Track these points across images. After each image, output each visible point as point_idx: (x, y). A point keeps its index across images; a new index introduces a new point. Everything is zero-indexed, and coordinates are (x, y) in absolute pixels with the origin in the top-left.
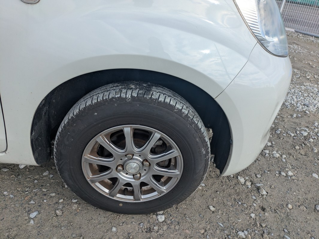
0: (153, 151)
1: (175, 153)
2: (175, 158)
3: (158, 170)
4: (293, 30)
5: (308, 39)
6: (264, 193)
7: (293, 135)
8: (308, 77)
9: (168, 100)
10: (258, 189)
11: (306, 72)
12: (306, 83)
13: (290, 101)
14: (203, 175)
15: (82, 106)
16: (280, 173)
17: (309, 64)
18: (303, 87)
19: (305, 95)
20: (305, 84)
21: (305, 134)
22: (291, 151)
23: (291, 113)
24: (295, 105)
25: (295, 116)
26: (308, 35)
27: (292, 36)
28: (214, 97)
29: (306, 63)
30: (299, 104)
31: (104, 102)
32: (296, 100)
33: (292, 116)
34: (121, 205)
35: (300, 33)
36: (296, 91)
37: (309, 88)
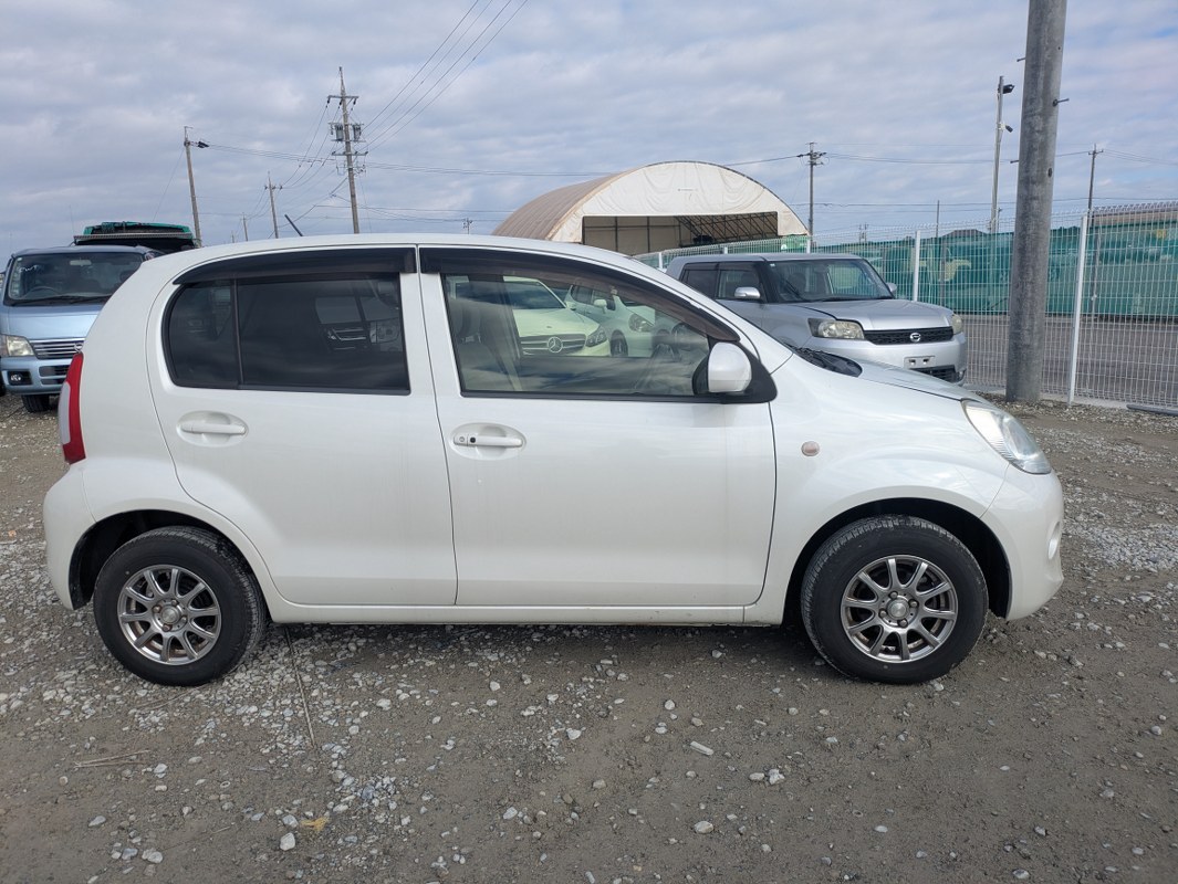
0: (921, 587)
1: (946, 586)
2: (946, 594)
3: (930, 611)
4: (1124, 406)
5: (1166, 425)
6: (1079, 664)
7: (1123, 602)
8: (1160, 513)
9: (930, 526)
10: (1069, 661)
11: (1158, 502)
12: (1154, 523)
13: (1117, 557)
14: (984, 614)
15: (843, 542)
16: (1103, 646)
17: (1166, 486)
18: (1147, 532)
19: (1150, 544)
20: (1151, 526)
21: (1148, 599)
22: (1122, 623)
23: (1121, 575)
24: (1128, 561)
25: (1128, 578)
26: (1169, 415)
27: (1121, 423)
28: (978, 516)
29: (1158, 483)
30: (1135, 560)
31: (866, 534)
32: (1128, 553)
33: (1122, 579)
34: (886, 667)
35: (1145, 411)
36: (1131, 540)
37: (1162, 531)
